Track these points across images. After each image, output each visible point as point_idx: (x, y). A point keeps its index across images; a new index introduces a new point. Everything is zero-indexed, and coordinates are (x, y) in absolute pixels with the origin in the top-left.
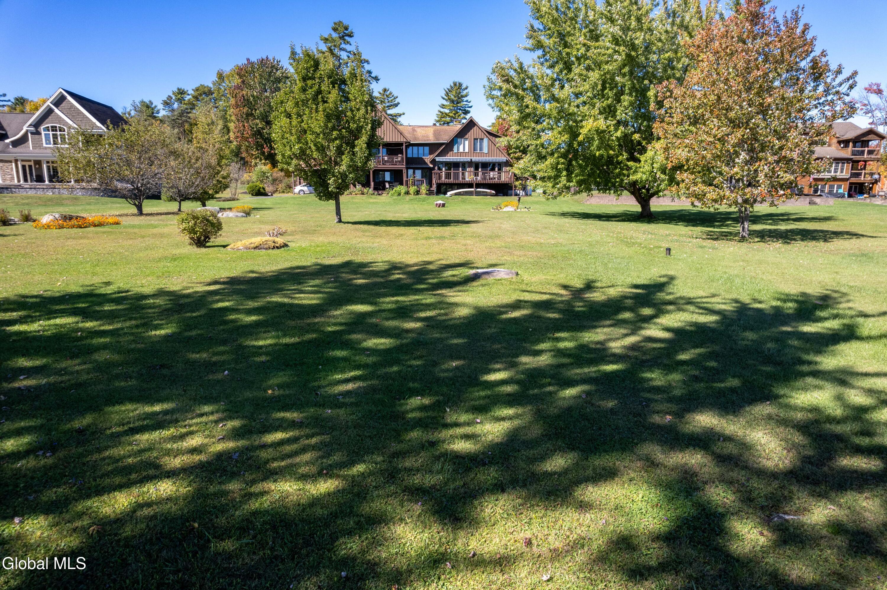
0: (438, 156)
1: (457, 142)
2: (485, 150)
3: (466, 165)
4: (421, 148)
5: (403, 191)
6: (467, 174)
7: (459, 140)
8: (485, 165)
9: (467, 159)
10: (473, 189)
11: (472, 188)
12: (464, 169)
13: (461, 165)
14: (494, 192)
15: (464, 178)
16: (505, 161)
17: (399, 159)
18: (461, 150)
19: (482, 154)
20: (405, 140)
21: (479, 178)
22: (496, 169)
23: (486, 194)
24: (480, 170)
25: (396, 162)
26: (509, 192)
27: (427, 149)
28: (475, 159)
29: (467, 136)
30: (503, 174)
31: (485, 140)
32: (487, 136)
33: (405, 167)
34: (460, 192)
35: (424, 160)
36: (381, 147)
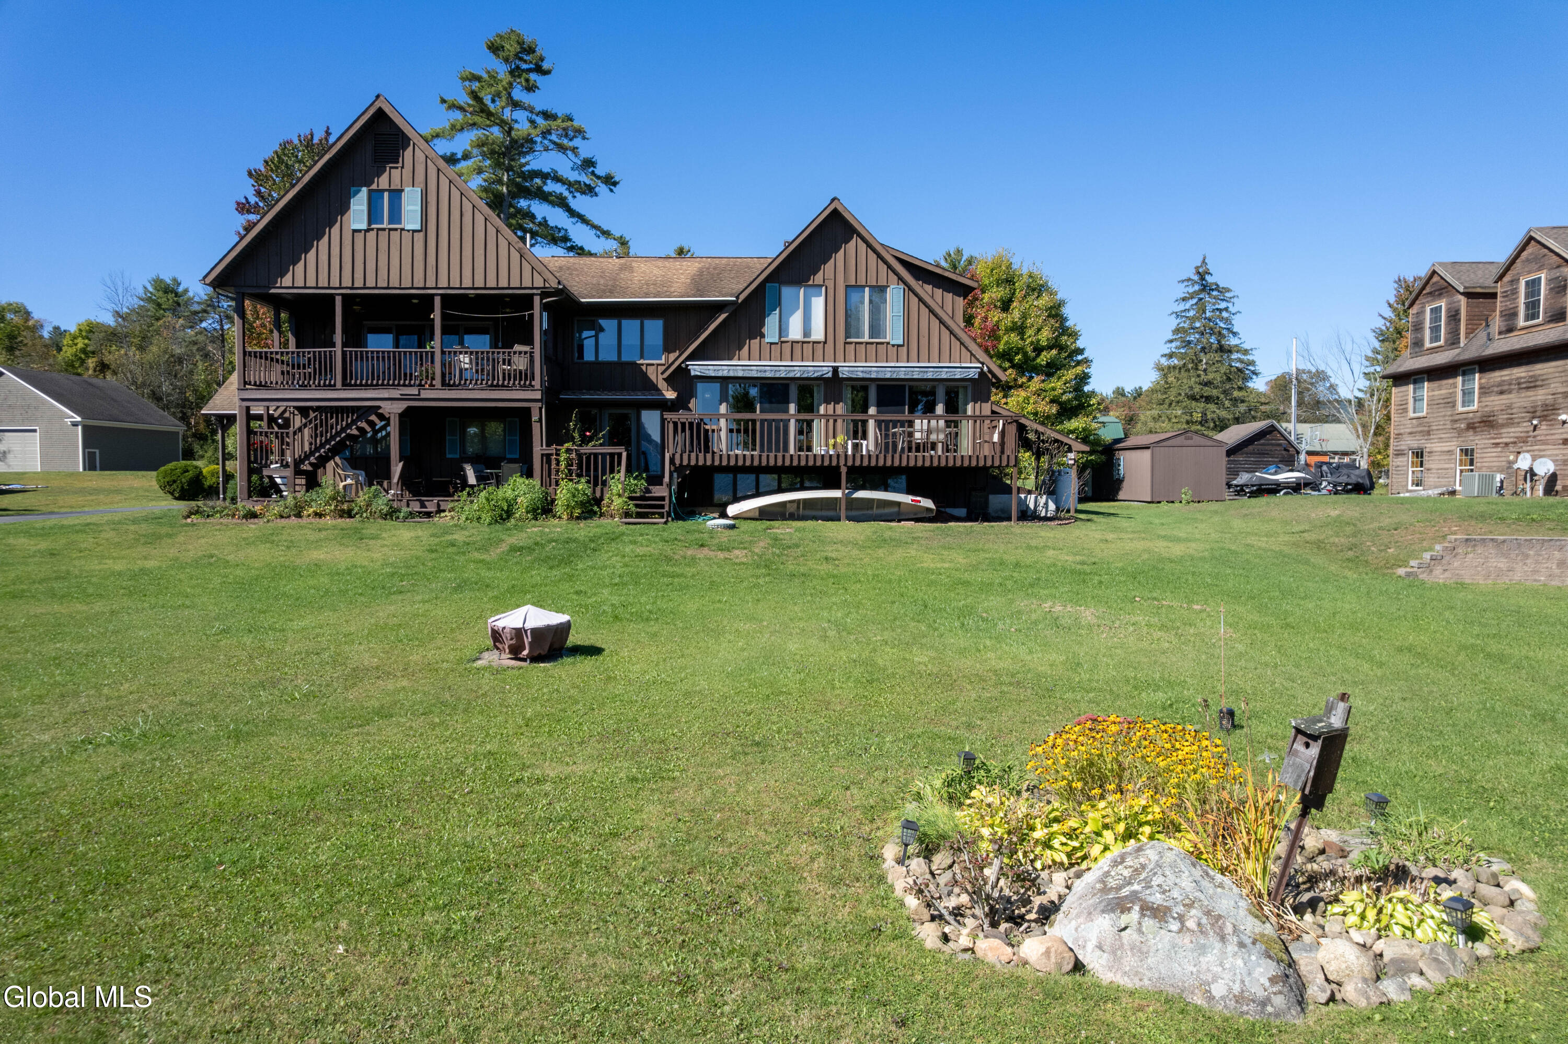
0: (698, 354)
1: (778, 301)
2: (894, 333)
3: (818, 395)
4: (631, 326)
5: (525, 501)
6: (818, 427)
7: (786, 292)
8: (892, 393)
9: (821, 367)
10: (836, 494)
11: (837, 486)
12: (807, 407)
13: (793, 392)
14: (928, 503)
15: (803, 445)
16: (973, 374)
17: (520, 363)
18: (795, 332)
19: (878, 347)
20: (539, 283)
21: (868, 445)
22: (940, 409)
23: (896, 514)
24: (872, 410)
25: (502, 375)
26: (996, 501)
27: (655, 328)
28: (851, 368)
29: (819, 278)
30: (967, 428)
31: (894, 295)
32: (900, 279)
33: (538, 395)
34: (783, 504)
35: (645, 375)
36: (436, 316)
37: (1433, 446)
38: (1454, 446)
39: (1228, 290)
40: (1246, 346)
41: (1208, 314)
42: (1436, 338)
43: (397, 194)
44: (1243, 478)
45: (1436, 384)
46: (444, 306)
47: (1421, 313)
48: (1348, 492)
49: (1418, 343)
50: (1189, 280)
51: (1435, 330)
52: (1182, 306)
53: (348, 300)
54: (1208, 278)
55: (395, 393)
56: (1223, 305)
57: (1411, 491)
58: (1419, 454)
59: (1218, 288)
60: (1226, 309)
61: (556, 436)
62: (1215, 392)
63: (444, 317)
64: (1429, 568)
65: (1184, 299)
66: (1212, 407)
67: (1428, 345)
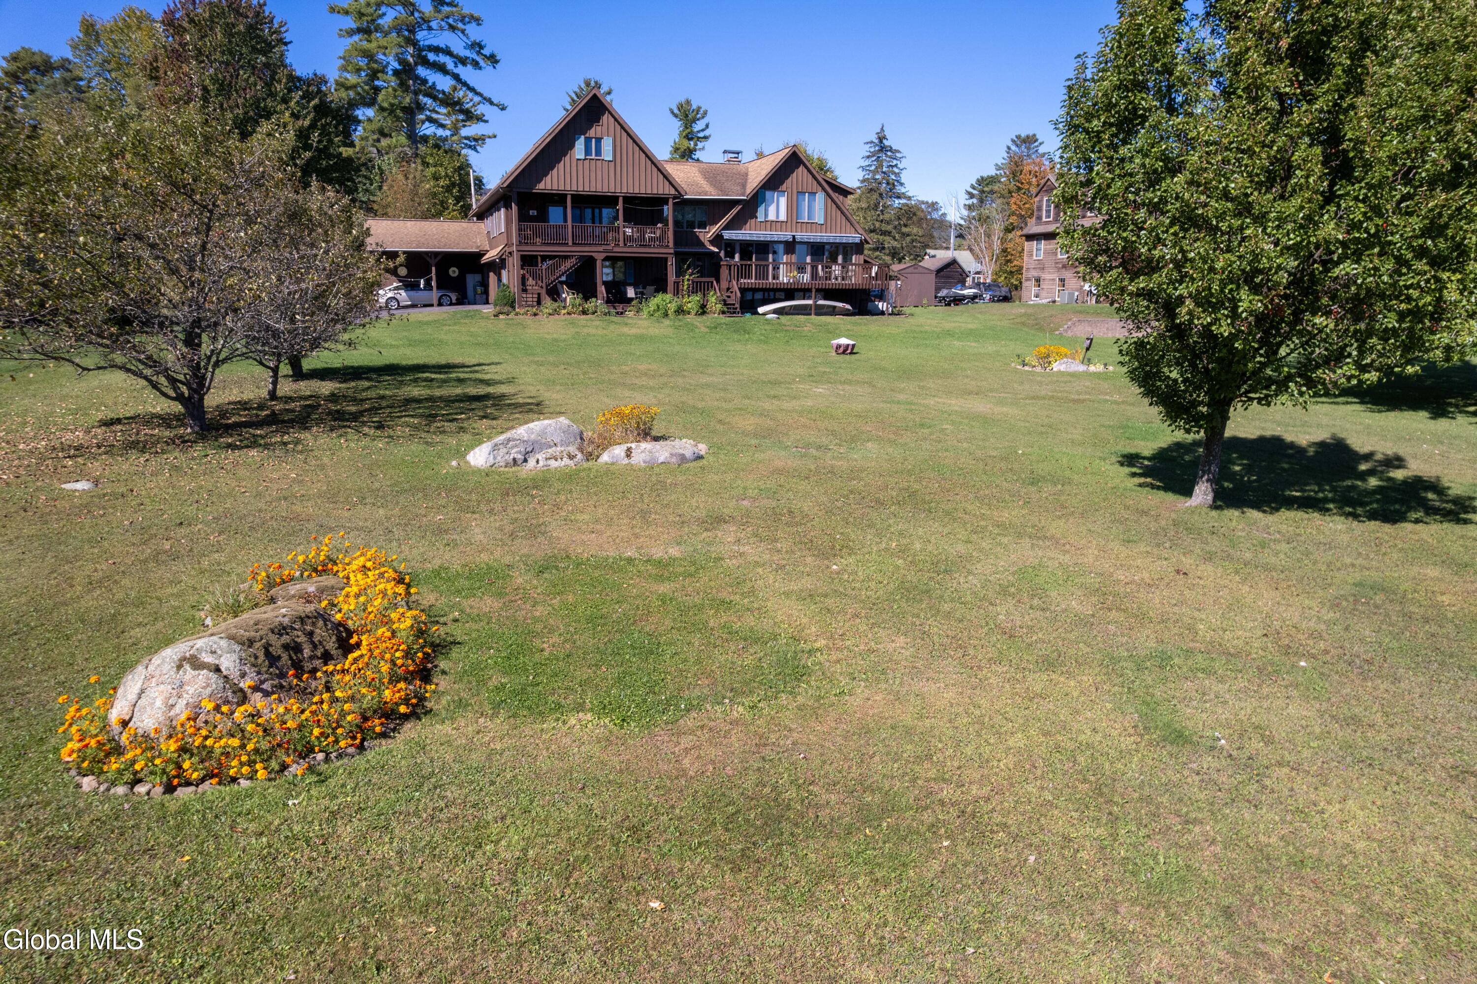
0: (726, 228)
1: (764, 200)
2: (818, 218)
3: (782, 249)
5: (672, 307)
6: (782, 268)
7: (768, 194)
8: (817, 250)
9: (786, 235)
10: (810, 302)
12: (778, 257)
13: (771, 248)
14: (848, 307)
15: (775, 277)
16: (857, 240)
17: (659, 233)
18: (772, 216)
19: (812, 226)
20: (673, 192)
22: (840, 258)
23: (833, 311)
24: (808, 259)
25: (651, 239)
27: (706, 212)
28: (800, 235)
29: (784, 187)
31: (820, 197)
32: (824, 189)
33: (672, 251)
34: (784, 308)
35: (698, 237)
36: (620, 206)
37: (1046, 276)
38: (1056, 276)
39: (898, 151)
40: (909, 194)
41: (884, 169)
42: (1048, 216)
43: (599, 140)
44: (943, 293)
45: (1047, 242)
46: (624, 203)
47: (1041, 201)
48: (999, 301)
49: (1039, 218)
50: (872, 142)
51: (1048, 211)
52: (867, 163)
53: (574, 197)
54: (885, 141)
55: (601, 249)
56: (895, 162)
57: (1034, 300)
58: (1038, 280)
59: (891, 150)
60: (896, 166)
61: (680, 273)
62: (889, 228)
63: (625, 209)
64: (1066, 331)
65: (868, 157)
66: (887, 238)
67: (1044, 219)
